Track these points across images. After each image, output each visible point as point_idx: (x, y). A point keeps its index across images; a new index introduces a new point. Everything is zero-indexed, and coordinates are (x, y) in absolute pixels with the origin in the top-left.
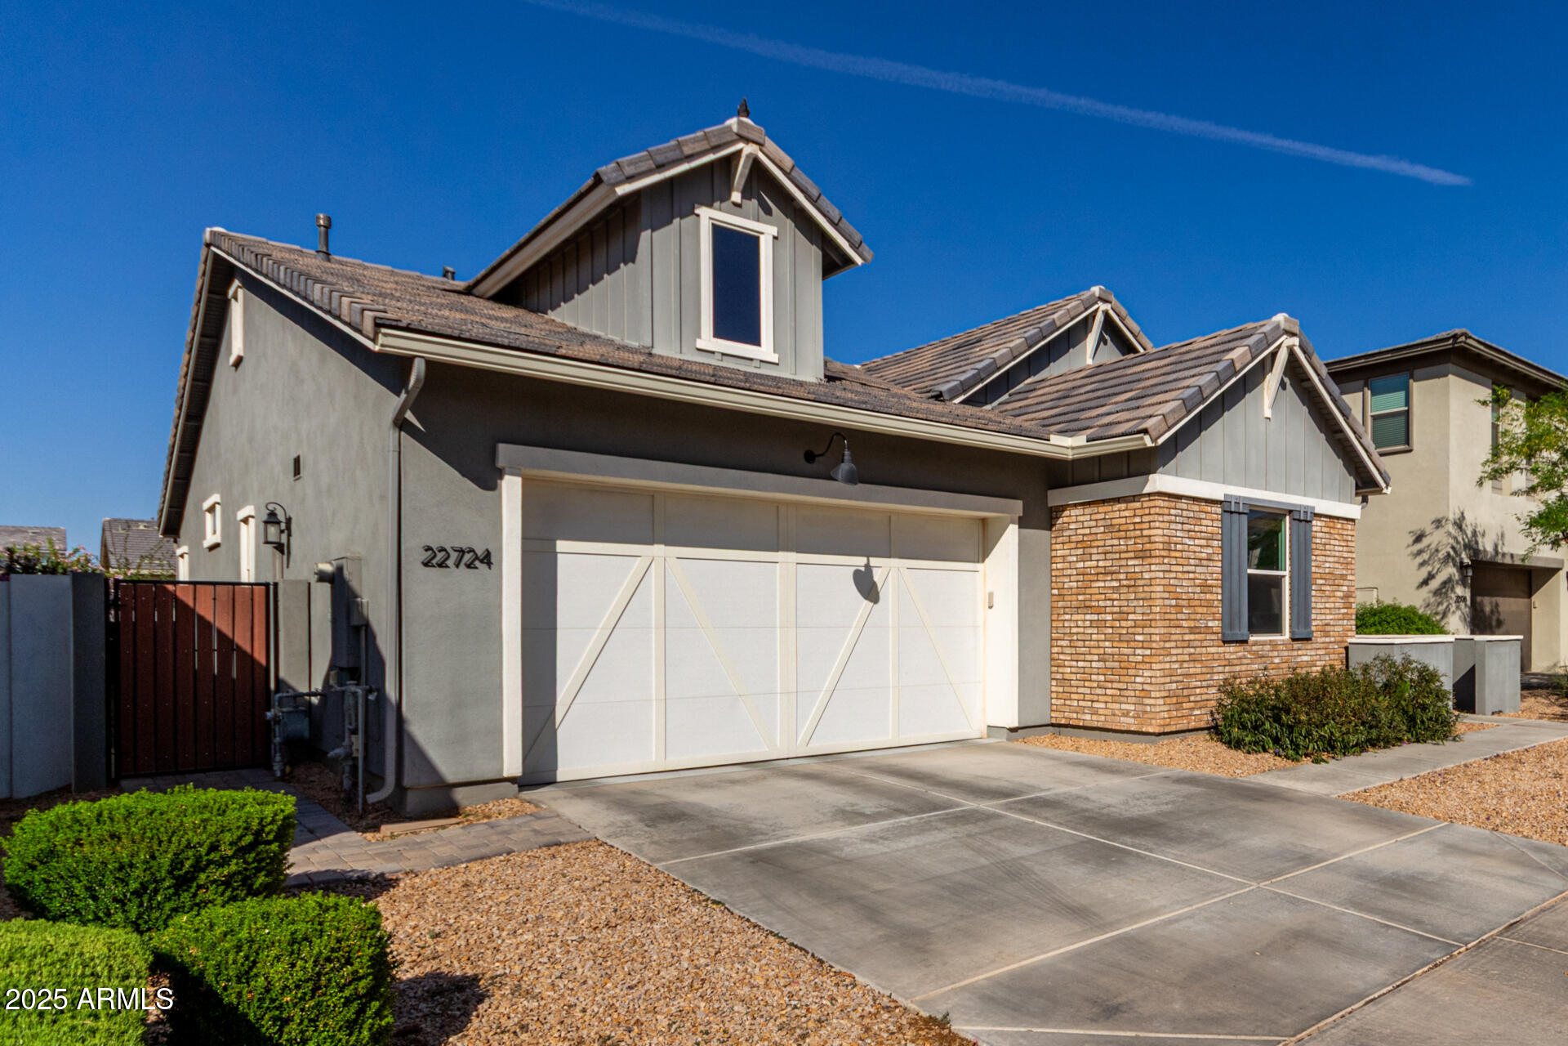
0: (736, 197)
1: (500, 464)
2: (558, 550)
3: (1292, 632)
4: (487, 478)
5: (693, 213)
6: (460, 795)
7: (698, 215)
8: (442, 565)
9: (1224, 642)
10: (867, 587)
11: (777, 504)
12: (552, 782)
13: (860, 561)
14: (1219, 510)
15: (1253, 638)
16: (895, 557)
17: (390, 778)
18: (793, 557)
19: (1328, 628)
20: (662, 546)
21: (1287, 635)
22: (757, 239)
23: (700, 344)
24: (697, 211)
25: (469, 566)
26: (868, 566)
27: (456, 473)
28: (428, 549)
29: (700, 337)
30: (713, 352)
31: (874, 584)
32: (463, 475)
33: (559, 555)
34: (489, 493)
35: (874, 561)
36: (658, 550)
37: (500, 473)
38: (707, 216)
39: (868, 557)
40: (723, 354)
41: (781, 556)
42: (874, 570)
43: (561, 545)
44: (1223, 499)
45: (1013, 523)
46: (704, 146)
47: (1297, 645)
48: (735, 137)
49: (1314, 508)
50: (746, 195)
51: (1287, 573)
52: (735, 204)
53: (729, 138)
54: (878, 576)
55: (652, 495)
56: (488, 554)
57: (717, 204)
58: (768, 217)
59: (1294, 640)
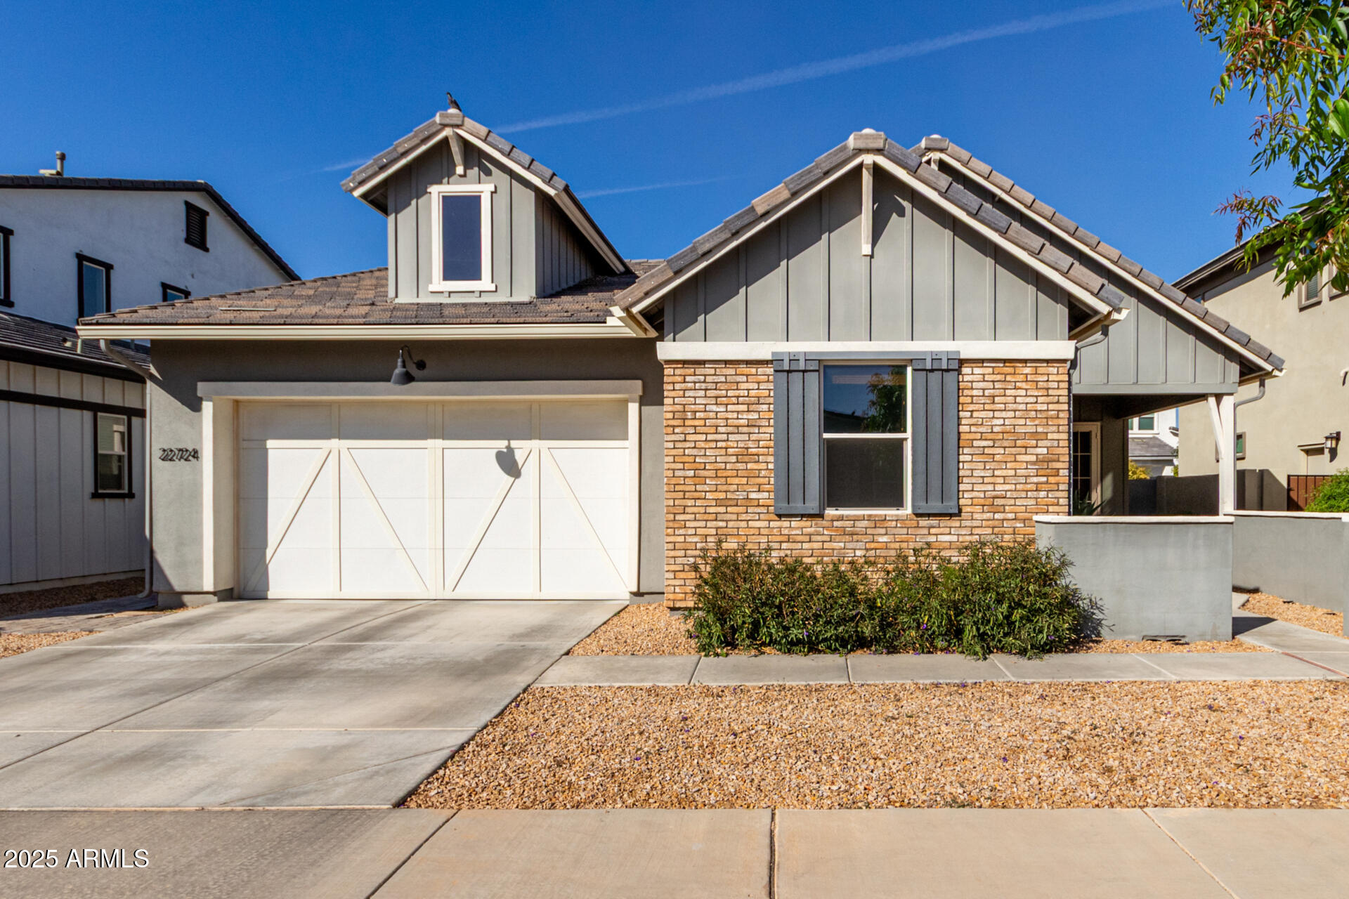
0: (460, 170)
1: (199, 394)
2: (268, 447)
3: (913, 506)
4: (194, 405)
5: (426, 193)
6: (186, 598)
7: (430, 193)
8: (171, 460)
9: (780, 516)
10: (509, 464)
11: (428, 403)
12: (266, 599)
13: (502, 444)
14: (770, 371)
15: (830, 512)
16: (535, 438)
17: (147, 586)
18: (439, 443)
19: (998, 502)
20: (337, 440)
21: (908, 510)
22: (480, 197)
23: (432, 288)
24: (429, 190)
25: (186, 460)
26: (508, 447)
27: (179, 404)
28: (164, 450)
29: (431, 283)
30: (442, 292)
31: (515, 462)
32: (183, 404)
33: (270, 451)
34: (196, 414)
35: (514, 444)
36: (334, 443)
37: (201, 400)
38: (436, 192)
39: (509, 440)
40: (450, 293)
41: (430, 443)
42: (516, 451)
43: (270, 443)
44: (769, 358)
45: (634, 401)
46: (416, 141)
47: (924, 522)
48: (439, 127)
49: (959, 352)
50: (467, 166)
51: (908, 434)
52: (460, 176)
53: (434, 130)
54: (519, 456)
55: (329, 404)
56: (196, 452)
57: (445, 180)
58: (489, 178)
59: (918, 515)
